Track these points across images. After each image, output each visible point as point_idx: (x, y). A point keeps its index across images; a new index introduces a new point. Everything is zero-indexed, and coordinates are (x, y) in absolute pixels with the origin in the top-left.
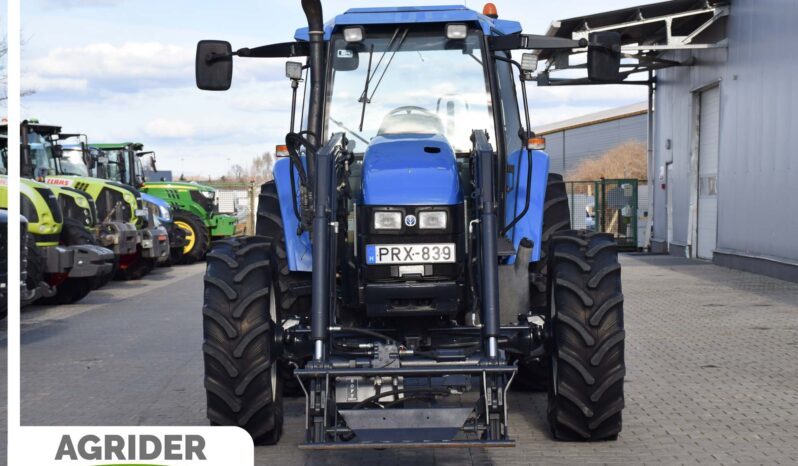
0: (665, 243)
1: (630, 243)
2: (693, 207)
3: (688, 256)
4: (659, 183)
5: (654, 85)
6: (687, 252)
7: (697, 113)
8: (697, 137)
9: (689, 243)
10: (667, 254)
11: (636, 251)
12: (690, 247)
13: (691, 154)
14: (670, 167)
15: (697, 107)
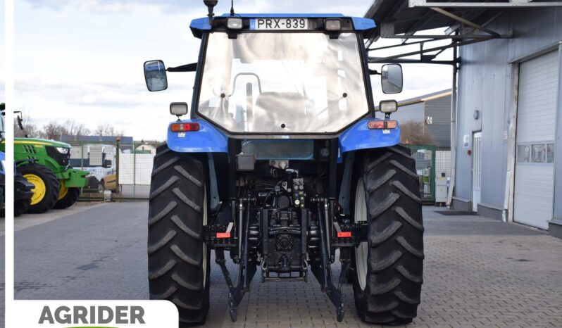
0: (471, 204)
1: (427, 198)
2: (510, 173)
3: (505, 220)
4: (463, 150)
5: (458, 65)
6: (504, 215)
7: (516, 83)
8: (515, 106)
9: (506, 207)
10: (474, 214)
11: (433, 205)
12: (507, 211)
13: (509, 122)
14: (477, 135)
15: (516, 77)
